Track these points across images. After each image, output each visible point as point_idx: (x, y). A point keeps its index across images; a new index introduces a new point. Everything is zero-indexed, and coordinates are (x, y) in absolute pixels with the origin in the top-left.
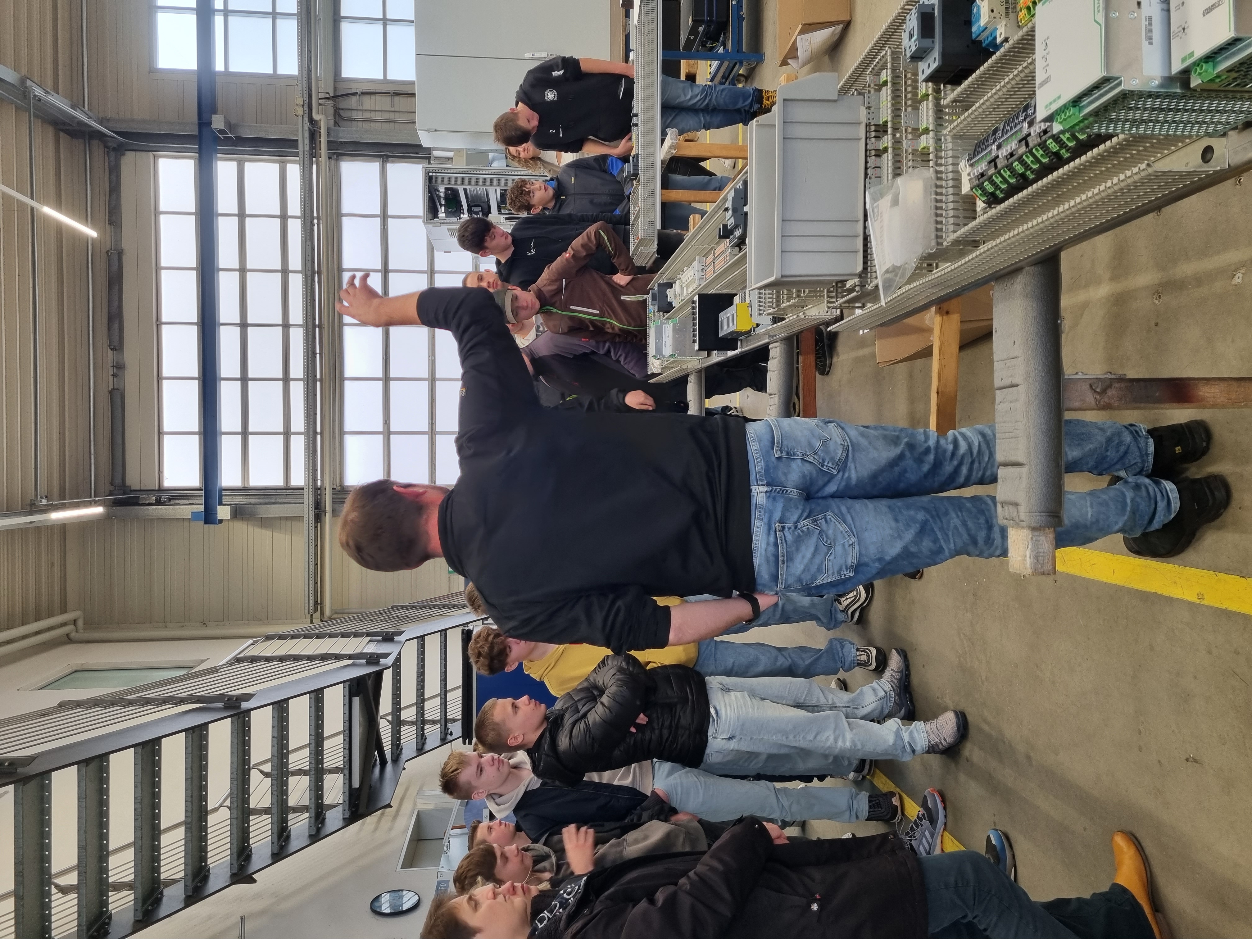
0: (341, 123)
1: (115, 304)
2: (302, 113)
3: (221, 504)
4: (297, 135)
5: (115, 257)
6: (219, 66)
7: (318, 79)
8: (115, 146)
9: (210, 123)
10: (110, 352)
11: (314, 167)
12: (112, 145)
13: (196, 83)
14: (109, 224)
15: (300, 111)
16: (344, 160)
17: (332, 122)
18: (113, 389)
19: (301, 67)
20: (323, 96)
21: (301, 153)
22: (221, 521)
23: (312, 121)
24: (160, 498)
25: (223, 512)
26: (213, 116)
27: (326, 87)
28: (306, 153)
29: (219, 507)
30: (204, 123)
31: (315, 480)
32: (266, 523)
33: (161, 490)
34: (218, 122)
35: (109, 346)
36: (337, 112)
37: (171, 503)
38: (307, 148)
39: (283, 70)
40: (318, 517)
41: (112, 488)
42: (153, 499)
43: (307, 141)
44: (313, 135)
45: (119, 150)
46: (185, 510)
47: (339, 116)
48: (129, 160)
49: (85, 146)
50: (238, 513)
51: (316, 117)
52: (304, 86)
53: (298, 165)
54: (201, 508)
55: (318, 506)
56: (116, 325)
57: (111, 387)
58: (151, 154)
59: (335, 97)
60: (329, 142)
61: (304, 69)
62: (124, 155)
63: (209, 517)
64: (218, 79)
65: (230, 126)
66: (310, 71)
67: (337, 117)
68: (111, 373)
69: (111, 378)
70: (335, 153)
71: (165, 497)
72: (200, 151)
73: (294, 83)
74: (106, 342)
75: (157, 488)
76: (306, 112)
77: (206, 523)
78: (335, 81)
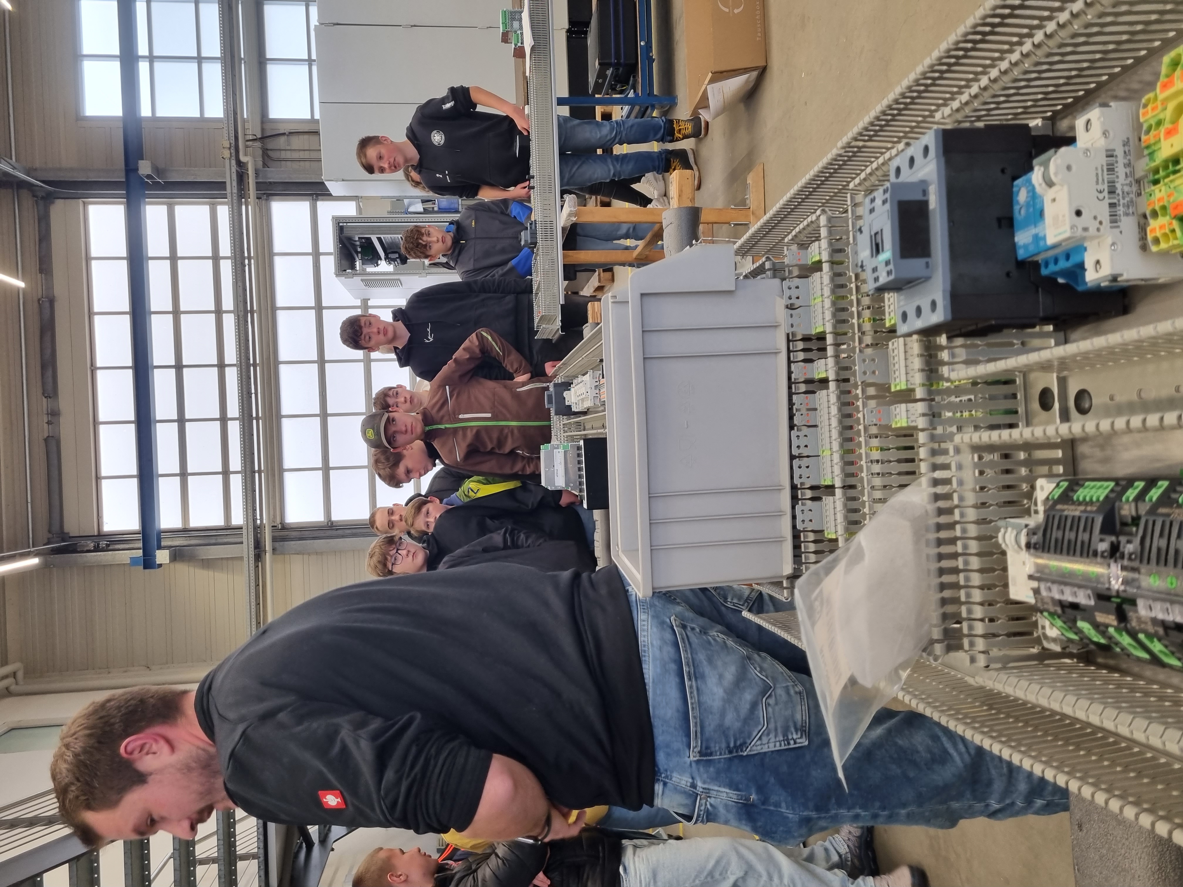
0: (270, 163)
1: (48, 352)
2: (229, 156)
3: (160, 547)
4: (225, 177)
5: (47, 305)
6: (145, 111)
7: (244, 121)
8: (44, 194)
9: (137, 169)
10: (45, 400)
11: (244, 207)
12: (41, 194)
13: (122, 130)
14: (40, 272)
15: (226, 154)
16: (275, 200)
17: (260, 163)
18: (48, 437)
19: (226, 111)
20: (251, 137)
21: (229, 195)
22: (160, 565)
23: (239, 163)
24: (98, 544)
25: (162, 556)
26: (140, 162)
27: (254, 129)
28: (235, 195)
29: (157, 551)
30: (130, 169)
31: (255, 520)
32: (208, 564)
33: (101, 535)
34: (145, 168)
35: (43, 394)
36: (265, 153)
37: (111, 547)
38: (235, 190)
39: (209, 113)
40: (259, 557)
41: (50, 536)
42: (91, 546)
43: (235, 184)
44: (241, 177)
45: (48, 198)
46: (124, 556)
47: (267, 157)
48: (58, 208)
49: (14, 197)
50: (177, 555)
51: (243, 159)
52: (231, 128)
53: (227, 207)
54: (140, 553)
55: (258, 545)
56: (49, 373)
57: (46, 435)
58: (80, 201)
59: (263, 139)
60: (257, 183)
61: (230, 112)
62: (53, 203)
63: (148, 562)
64: (144, 125)
65: (158, 171)
66: (235, 114)
67: (266, 157)
68: (46, 420)
69: (46, 425)
70: (264, 194)
71: (103, 544)
72: (128, 197)
73: (220, 125)
74: (40, 391)
75: (96, 534)
76: (233, 154)
77: (145, 568)
78: (262, 123)
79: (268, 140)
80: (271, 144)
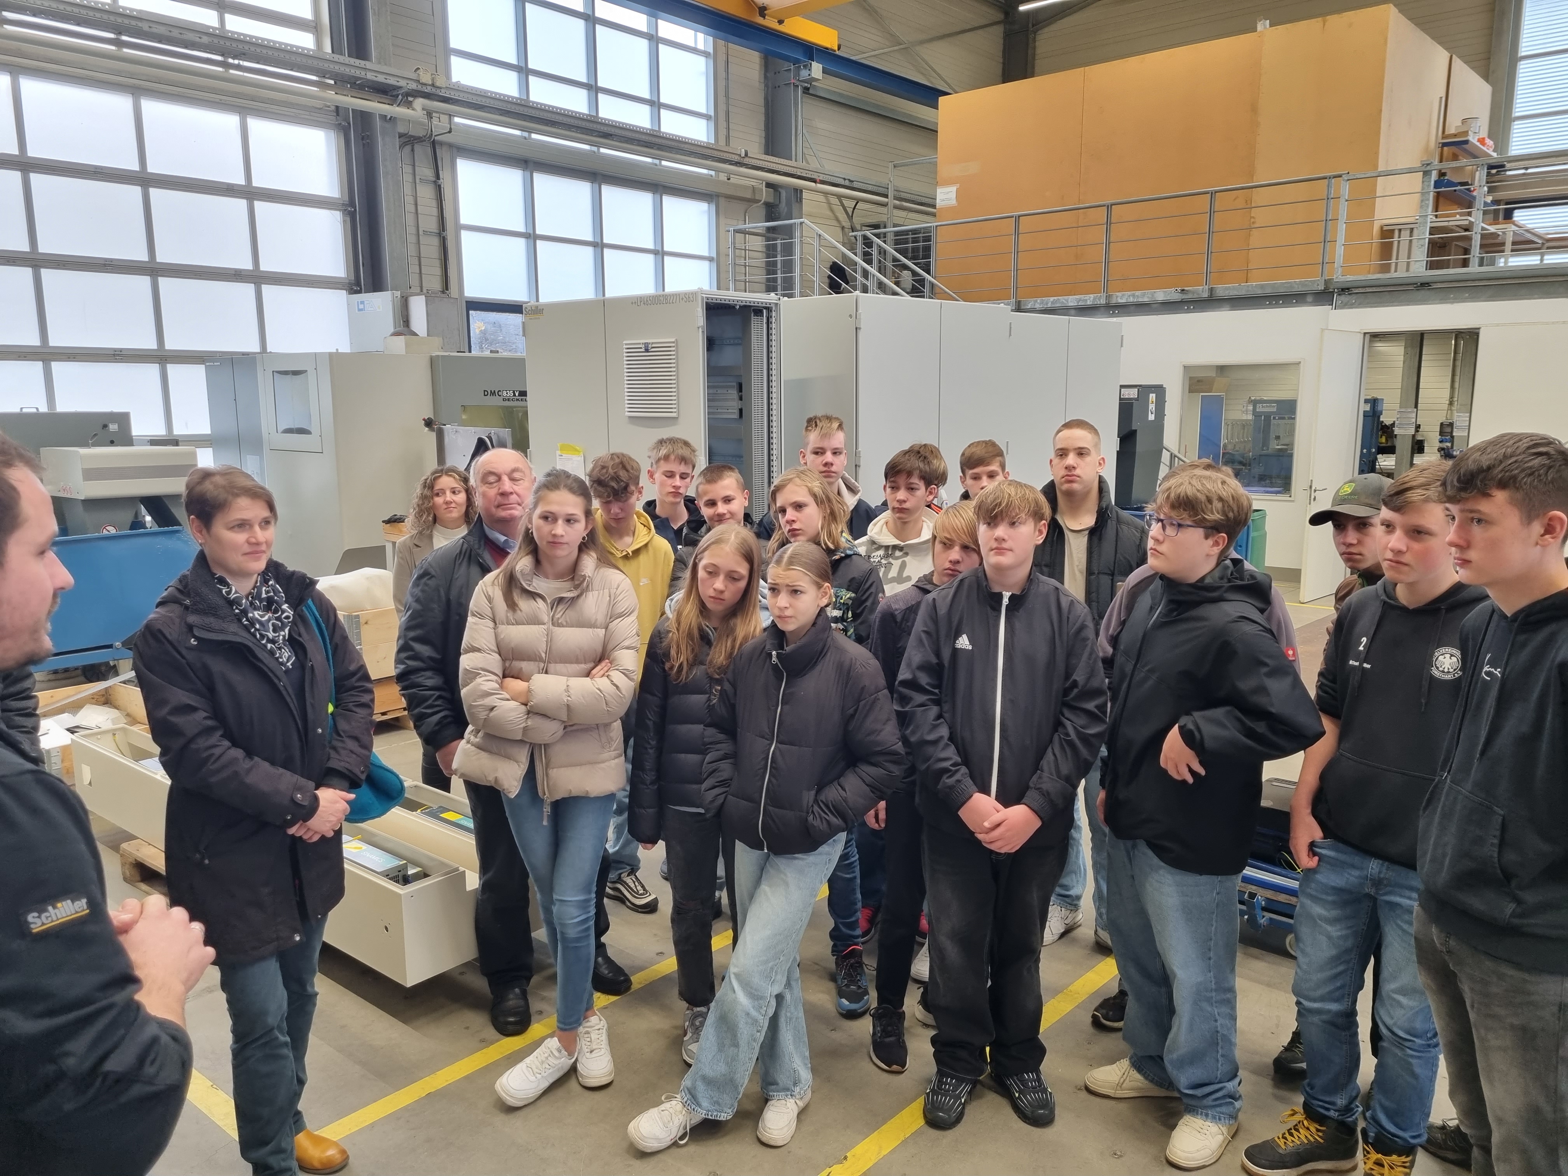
11: (315, 78)
21: (339, 58)
23: (411, 95)
28: (339, 68)
36: (412, 140)
38: (351, 72)
51: (418, 103)
60: (370, 114)
67: (406, 139)
70: (348, 122)
76: (422, 88)
78: (452, 146)
79: (429, 150)
80: (422, 152)
